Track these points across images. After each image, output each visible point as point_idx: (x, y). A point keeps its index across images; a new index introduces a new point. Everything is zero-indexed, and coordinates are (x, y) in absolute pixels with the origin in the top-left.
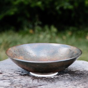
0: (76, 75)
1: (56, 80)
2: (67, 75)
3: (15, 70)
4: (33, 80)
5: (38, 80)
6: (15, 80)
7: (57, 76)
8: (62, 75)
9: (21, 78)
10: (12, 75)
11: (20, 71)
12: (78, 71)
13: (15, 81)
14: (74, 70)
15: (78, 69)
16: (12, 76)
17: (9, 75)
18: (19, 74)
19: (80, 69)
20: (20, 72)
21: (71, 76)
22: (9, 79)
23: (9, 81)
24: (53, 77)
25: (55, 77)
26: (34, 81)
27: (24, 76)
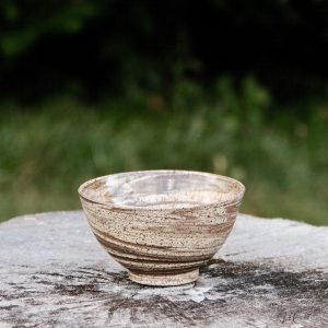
0: (304, 290)
1: (212, 312)
2: (265, 291)
3: (38, 269)
4: (112, 310)
5: (136, 311)
6: (34, 310)
7: (218, 296)
8: (241, 292)
9: (60, 303)
10: (22, 291)
11: (57, 275)
12: (314, 272)
13: (30, 316)
14: (297, 270)
15: (313, 266)
16: (22, 296)
17: (10, 290)
18: (52, 287)
19: (323, 264)
20: (60, 278)
21: (281, 295)
22: (8, 308)
23: (5, 314)
24: (199, 300)
25: (210, 297)
26: (115, 314)
27: (72, 293)
